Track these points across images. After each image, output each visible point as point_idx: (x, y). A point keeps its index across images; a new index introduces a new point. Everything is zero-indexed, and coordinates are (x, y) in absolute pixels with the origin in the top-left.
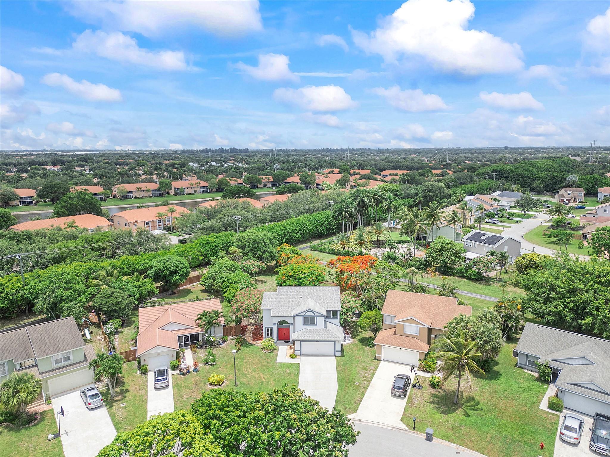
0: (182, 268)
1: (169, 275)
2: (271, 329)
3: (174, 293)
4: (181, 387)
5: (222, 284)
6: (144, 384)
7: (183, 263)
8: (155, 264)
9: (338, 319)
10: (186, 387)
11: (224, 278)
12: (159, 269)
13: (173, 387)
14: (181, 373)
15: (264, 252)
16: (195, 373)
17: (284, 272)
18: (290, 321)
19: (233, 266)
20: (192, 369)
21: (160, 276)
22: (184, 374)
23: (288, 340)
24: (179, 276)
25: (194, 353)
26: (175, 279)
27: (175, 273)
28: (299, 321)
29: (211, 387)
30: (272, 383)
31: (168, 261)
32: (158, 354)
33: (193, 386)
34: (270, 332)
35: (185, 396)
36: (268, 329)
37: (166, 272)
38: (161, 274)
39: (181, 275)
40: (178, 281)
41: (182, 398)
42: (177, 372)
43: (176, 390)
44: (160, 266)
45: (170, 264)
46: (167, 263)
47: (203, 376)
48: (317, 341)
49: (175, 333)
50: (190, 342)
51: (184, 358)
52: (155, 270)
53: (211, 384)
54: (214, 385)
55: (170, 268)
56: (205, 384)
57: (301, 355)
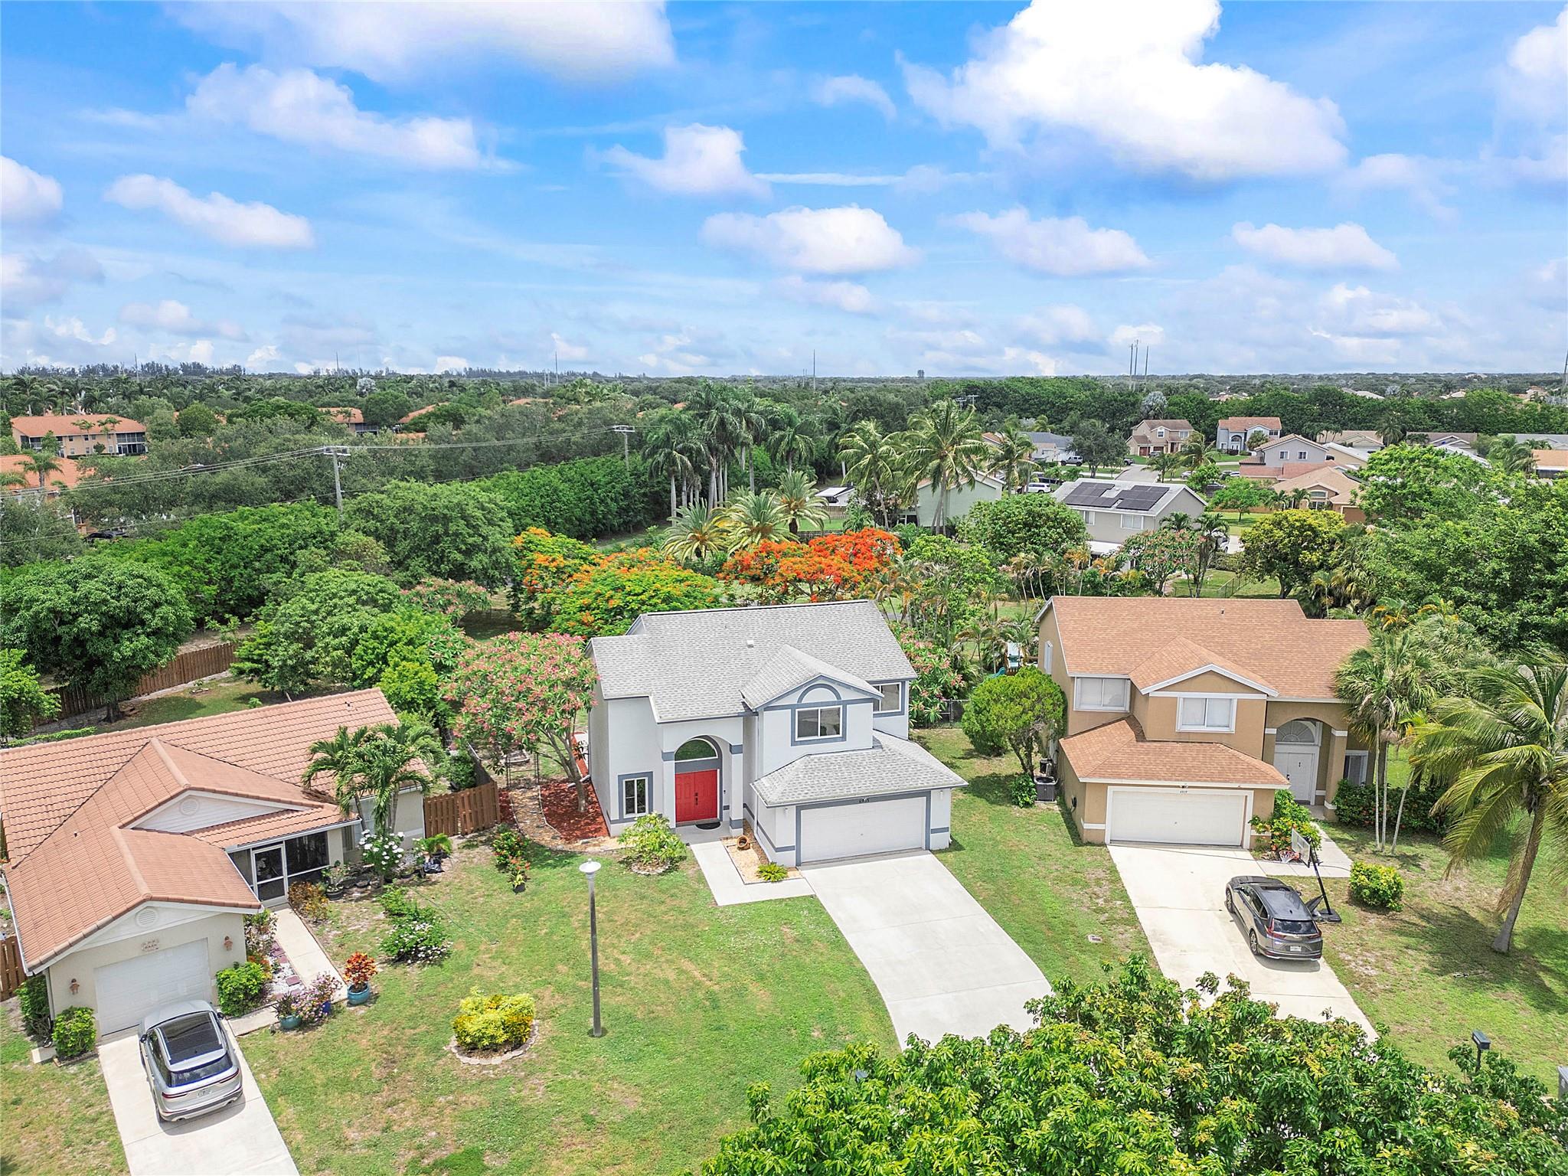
0: (157, 605)
1: (101, 634)
2: (641, 783)
3: (122, 716)
4: (312, 1091)
6: (91, 1112)
7: (159, 586)
8: (33, 591)
9: (902, 713)
10: (344, 1085)
11: (356, 630)
12: (51, 610)
13: (270, 1100)
14: (290, 1019)
16: (362, 1011)
17: (587, 601)
19: (381, 591)
20: (341, 994)
21: (58, 638)
22: (303, 1025)
23: (713, 820)
24: (148, 635)
25: (318, 921)
26: (127, 648)
27: (128, 625)
28: (776, 727)
29: (475, 1060)
31: (89, 577)
32: (151, 947)
33: (377, 1072)
34: (636, 795)
35: (352, 1135)
36: (630, 786)
37: (88, 622)
38: (60, 630)
39: (156, 633)
40: (143, 660)
41: (341, 1144)
42: (267, 1017)
43: (290, 1112)
44: (58, 598)
45: (100, 585)
46: (85, 587)
47: (411, 1018)
48: (861, 801)
49: (210, 839)
50: (285, 876)
51: (271, 948)
52: (36, 616)
53: (471, 1048)
54: (494, 1048)
55: (105, 602)
56: (436, 1049)
57: (799, 864)
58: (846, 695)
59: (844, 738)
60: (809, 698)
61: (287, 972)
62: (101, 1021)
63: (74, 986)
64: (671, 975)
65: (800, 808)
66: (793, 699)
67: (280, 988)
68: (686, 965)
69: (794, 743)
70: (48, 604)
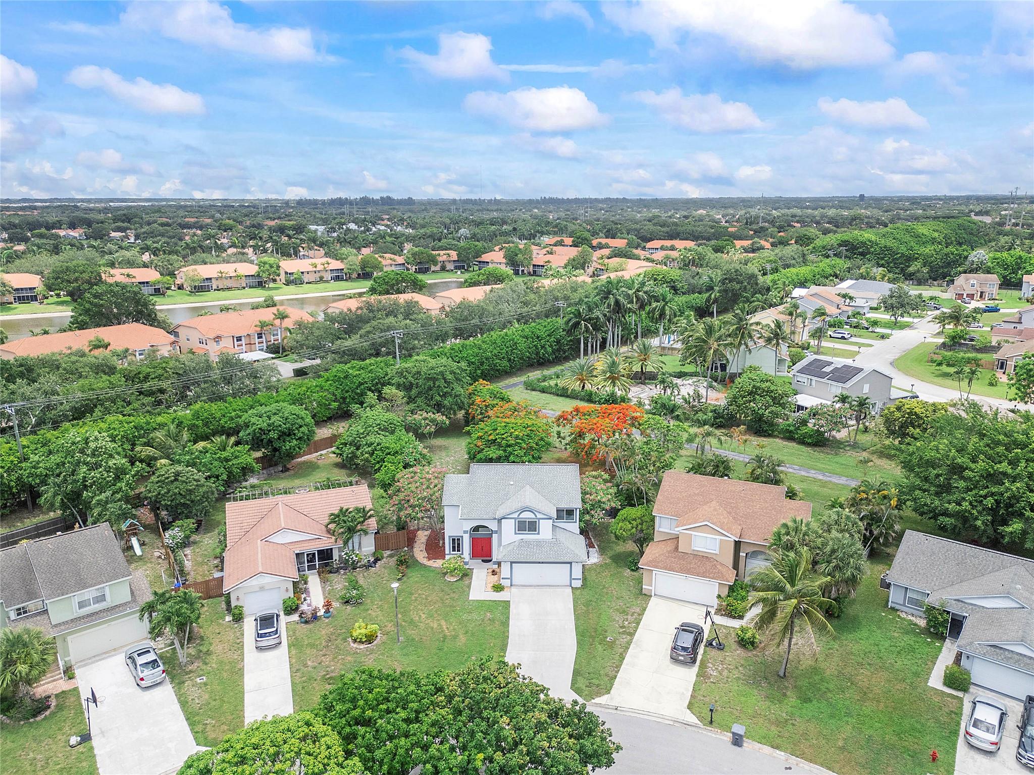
0: (301, 427)
1: (279, 439)
2: (458, 540)
3: (287, 470)
4: (302, 646)
5: (372, 454)
6: (238, 641)
7: (302, 418)
8: (253, 420)
9: (576, 522)
10: (312, 646)
11: (375, 444)
12: (260, 429)
13: (289, 647)
14: (303, 620)
15: (445, 395)
16: (327, 620)
17: (480, 434)
18: (493, 526)
19: (391, 424)
20: (321, 613)
21: (262, 440)
22: (306, 622)
23: (489, 558)
24: (297, 440)
25: (324, 581)
26: (288, 445)
27: (289, 435)
28: (509, 526)
29: (355, 645)
30: (462, 639)
31: (275, 414)
32: (262, 588)
33: (324, 644)
34: (457, 544)
35: (309, 663)
36: (454, 540)
37: (274, 435)
38: (264, 437)
39: (300, 438)
40: (294, 449)
41: (305, 666)
42: (295, 617)
43: (294, 652)
44: (262, 423)
45: (279, 419)
46: (274, 419)
47: (342, 626)
48: (539, 563)
49: (291, 547)
50: (317, 563)
51: (306, 591)
52: (254, 430)
53: (355, 641)
54: (361, 642)
55: (280, 426)
56: (345, 640)
57: (511, 585)
58: (539, 516)
59: (538, 534)
60: (523, 515)
61: (308, 601)
62: (246, 611)
63: (238, 599)
64: (435, 626)
65: (512, 563)
66: (515, 515)
67: (304, 607)
68: (443, 623)
69: (516, 533)
70: (259, 426)
